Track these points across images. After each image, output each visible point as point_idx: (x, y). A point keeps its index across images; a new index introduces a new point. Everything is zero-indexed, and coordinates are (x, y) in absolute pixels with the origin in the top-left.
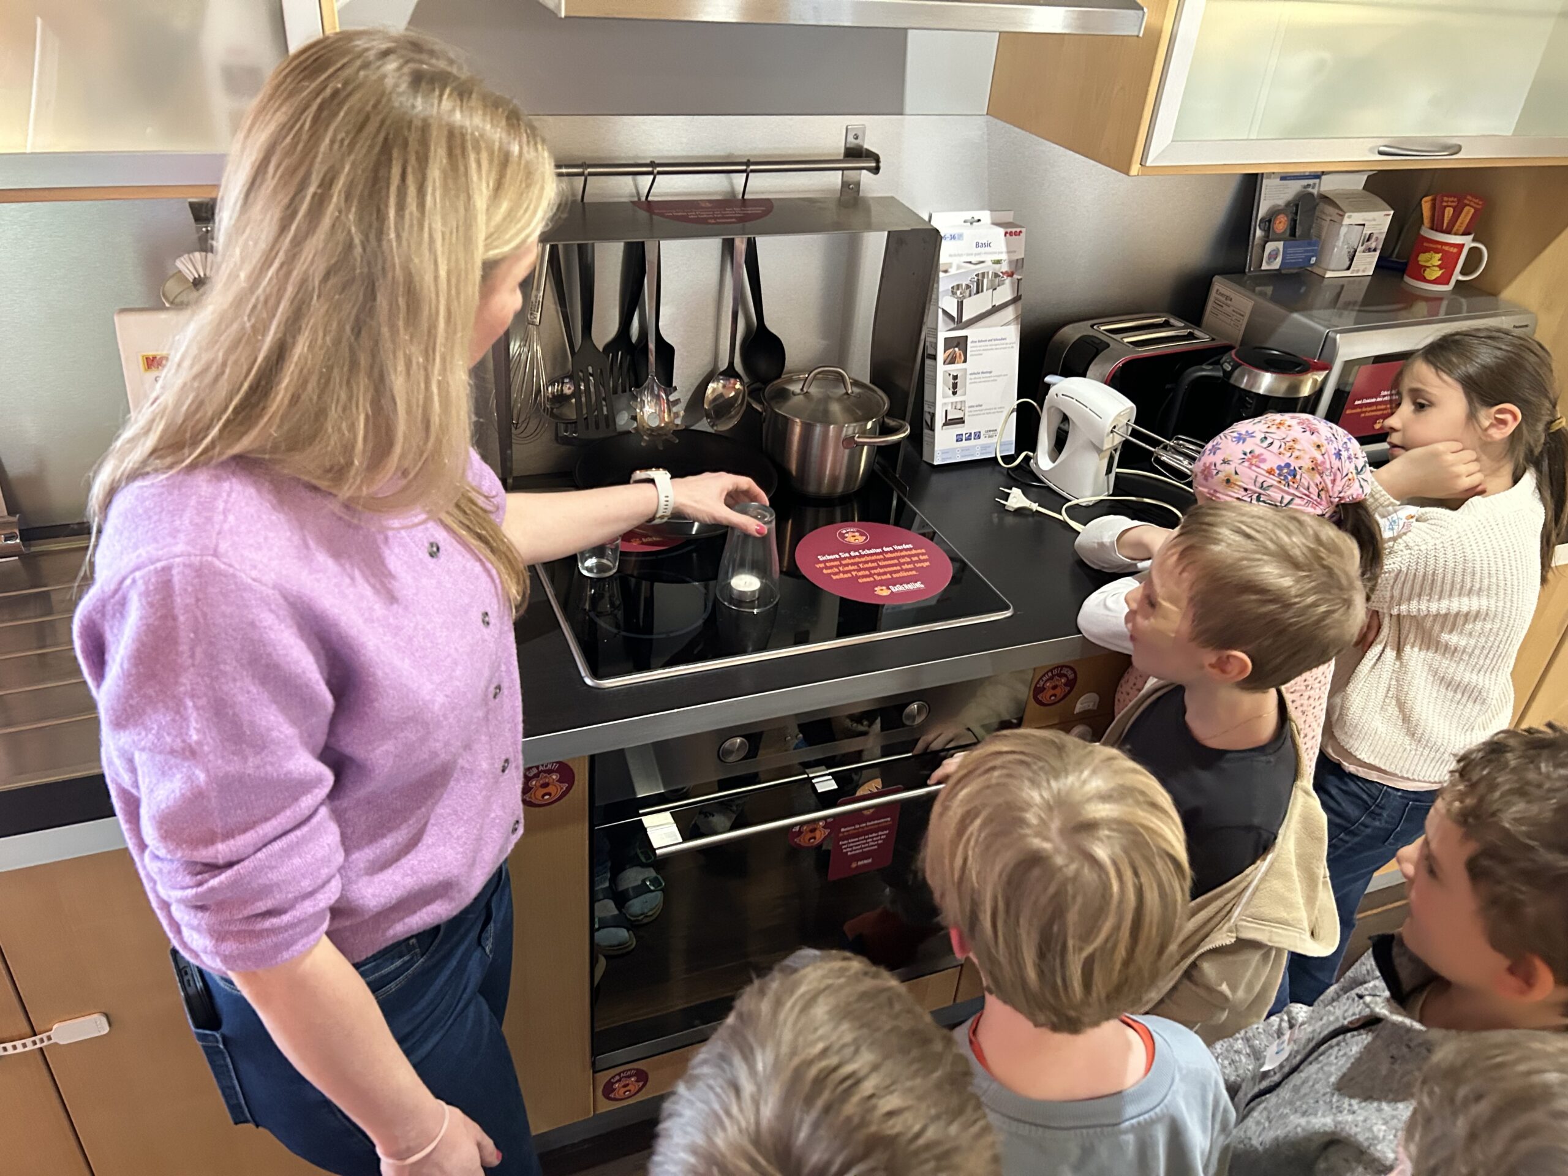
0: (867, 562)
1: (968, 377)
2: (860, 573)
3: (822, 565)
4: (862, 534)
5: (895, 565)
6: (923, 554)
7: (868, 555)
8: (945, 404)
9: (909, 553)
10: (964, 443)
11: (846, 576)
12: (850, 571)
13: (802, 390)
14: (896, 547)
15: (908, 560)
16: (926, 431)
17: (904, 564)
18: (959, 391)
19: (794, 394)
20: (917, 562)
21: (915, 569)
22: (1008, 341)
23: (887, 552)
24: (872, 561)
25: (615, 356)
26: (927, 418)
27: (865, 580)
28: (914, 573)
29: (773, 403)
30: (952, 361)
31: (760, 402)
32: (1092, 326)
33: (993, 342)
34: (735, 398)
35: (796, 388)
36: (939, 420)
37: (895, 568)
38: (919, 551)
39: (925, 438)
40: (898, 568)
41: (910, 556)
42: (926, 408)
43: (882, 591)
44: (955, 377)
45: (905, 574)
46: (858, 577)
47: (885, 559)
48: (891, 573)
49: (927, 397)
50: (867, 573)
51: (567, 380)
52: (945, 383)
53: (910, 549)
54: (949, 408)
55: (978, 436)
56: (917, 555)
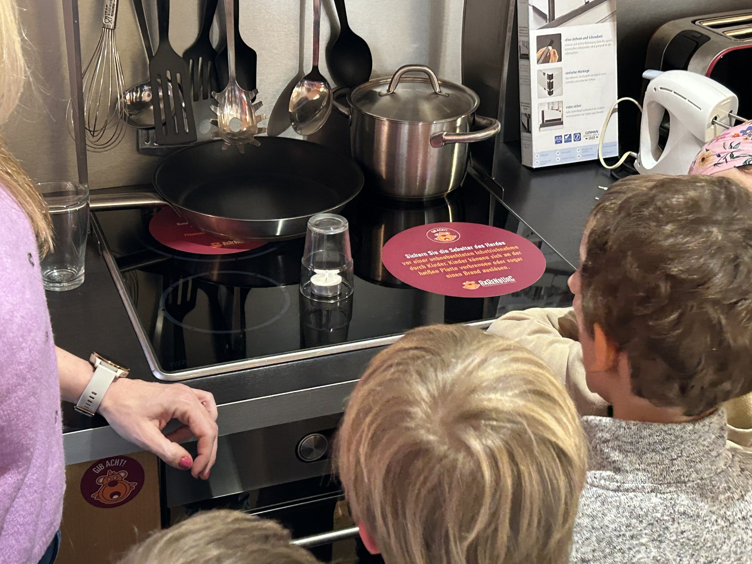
0: (456, 259)
1: (564, 76)
2: (448, 270)
3: (408, 263)
4: (452, 233)
5: (487, 261)
6: (516, 251)
7: (458, 253)
8: (541, 104)
9: (501, 249)
10: (564, 145)
11: (433, 272)
12: (438, 268)
13: (388, 91)
14: (487, 245)
15: (500, 256)
16: (524, 134)
17: (495, 260)
18: (555, 90)
19: (380, 95)
20: (508, 258)
21: (507, 264)
22: (604, 38)
23: (478, 250)
24: (462, 258)
25: (196, 63)
26: (524, 120)
27: (453, 275)
28: (505, 268)
29: (359, 105)
30: (546, 59)
31: (347, 106)
32: (694, 22)
33: (589, 40)
34: (319, 101)
35: (383, 90)
36: (536, 121)
37: (485, 264)
38: (512, 248)
39: (524, 142)
40: (489, 264)
41: (502, 253)
42: (523, 110)
43: (471, 286)
44: (551, 77)
45: (496, 269)
46: (447, 273)
47: (475, 256)
48: (481, 268)
49: (522, 99)
50: (456, 269)
51: (146, 88)
52: (539, 82)
53: (503, 246)
54: (546, 109)
55: (578, 137)
56: (510, 252)
